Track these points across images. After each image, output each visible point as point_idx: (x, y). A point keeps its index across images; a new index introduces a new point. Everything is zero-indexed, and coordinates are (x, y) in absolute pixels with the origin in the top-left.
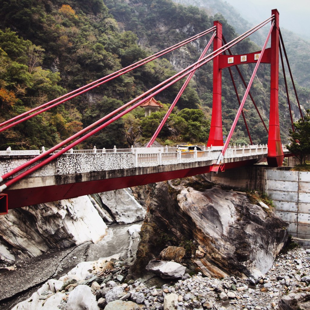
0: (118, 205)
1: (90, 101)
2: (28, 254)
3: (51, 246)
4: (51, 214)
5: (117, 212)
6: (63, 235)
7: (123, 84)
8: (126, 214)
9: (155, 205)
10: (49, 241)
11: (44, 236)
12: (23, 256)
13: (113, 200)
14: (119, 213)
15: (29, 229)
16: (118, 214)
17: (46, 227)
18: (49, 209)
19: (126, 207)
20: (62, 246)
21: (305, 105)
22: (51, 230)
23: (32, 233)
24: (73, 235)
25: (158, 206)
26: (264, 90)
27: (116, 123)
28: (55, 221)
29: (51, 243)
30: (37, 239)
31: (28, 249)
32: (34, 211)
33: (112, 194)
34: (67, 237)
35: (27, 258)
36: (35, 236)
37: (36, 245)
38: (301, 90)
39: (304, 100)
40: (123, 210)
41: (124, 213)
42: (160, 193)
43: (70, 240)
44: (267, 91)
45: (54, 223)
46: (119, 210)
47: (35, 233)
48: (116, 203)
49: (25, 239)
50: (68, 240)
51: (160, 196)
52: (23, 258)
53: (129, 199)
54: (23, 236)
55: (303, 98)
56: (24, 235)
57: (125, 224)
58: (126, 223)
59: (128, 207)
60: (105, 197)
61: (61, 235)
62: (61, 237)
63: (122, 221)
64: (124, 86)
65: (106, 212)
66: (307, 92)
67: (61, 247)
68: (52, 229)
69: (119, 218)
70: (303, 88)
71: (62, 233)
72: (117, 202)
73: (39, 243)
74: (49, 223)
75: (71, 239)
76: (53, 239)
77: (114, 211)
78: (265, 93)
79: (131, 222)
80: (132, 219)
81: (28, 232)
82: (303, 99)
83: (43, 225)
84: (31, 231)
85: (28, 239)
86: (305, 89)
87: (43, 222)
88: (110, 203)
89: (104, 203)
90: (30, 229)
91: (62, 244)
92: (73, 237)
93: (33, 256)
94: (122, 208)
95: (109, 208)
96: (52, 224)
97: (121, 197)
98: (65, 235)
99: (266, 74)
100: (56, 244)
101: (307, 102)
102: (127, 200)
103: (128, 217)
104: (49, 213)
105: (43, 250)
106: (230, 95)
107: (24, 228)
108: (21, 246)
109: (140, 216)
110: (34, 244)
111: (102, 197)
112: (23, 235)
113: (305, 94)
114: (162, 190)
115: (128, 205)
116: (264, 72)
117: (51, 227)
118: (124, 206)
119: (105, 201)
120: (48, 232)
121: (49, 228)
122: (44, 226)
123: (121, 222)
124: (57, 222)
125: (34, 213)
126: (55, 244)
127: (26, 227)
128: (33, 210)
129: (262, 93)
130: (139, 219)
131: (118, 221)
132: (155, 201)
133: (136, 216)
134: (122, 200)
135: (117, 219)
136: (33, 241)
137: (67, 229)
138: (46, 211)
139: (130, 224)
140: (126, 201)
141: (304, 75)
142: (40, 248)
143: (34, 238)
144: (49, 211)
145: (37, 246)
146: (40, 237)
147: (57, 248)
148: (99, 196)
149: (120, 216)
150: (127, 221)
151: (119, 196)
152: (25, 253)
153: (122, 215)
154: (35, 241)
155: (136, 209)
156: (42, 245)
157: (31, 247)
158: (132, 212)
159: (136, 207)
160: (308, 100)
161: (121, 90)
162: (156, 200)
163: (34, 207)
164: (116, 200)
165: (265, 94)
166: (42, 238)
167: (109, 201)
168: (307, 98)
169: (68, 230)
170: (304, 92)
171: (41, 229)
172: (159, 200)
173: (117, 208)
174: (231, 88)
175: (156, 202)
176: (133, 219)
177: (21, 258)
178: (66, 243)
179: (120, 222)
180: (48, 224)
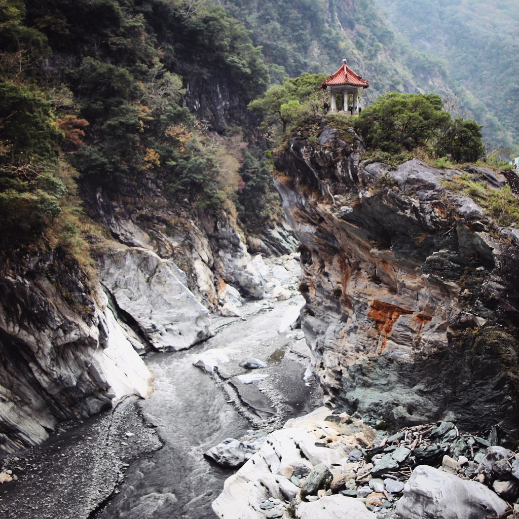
0: (156, 309)
1: (45, 68)
2: (22, 440)
3: (62, 415)
4: (76, 337)
5: (154, 326)
6: (89, 385)
7: (122, 30)
8: (174, 327)
9: (498, 289)
10: (57, 404)
11: (49, 392)
12: (12, 446)
13: (144, 299)
14: (158, 327)
15: (15, 381)
16: (158, 331)
17: (58, 370)
18: (73, 326)
19: (175, 313)
20: (85, 413)
21: (426, 88)
22: (70, 377)
23: (24, 389)
24: (110, 384)
25: (505, 292)
26: (359, 55)
27: (122, 121)
28: (79, 354)
29: (61, 409)
30: (34, 402)
31: (21, 427)
32: (34, 335)
33: (141, 286)
34: (95, 390)
35: (21, 449)
36: (30, 394)
37: (34, 417)
38: (419, 58)
39: (425, 78)
40: (167, 319)
41: (170, 327)
42: (505, 264)
43: (101, 396)
44: (364, 57)
45: (76, 358)
46: (158, 321)
47: (28, 387)
48: (151, 306)
49: (11, 404)
50: (98, 398)
51: (507, 272)
52: (13, 451)
53: (183, 294)
54: (7, 397)
55: (423, 73)
56: (8, 395)
57: (175, 351)
58: (177, 349)
59: (180, 311)
60: (124, 292)
61: (86, 387)
62: (84, 391)
63: (166, 345)
64: (124, 35)
65: (128, 327)
66: (430, 62)
67: (81, 415)
68: (72, 375)
69: (159, 339)
70: (421, 54)
71: (88, 383)
72: (153, 304)
73: (39, 412)
74: (65, 360)
75: (104, 395)
76: (67, 398)
77: (145, 323)
78: (362, 61)
79: (187, 346)
80: (187, 338)
81: (15, 386)
82: (422, 76)
83: (53, 367)
84: (20, 385)
85: (15, 403)
86: (427, 56)
87: (54, 360)
88: (138, 307)
89: (122, 306)
90: (18, 379)
91: (85, 407)
92: (108, 387)
93: (33, 444)
94: (166, 315)
95: (136, 318)
96: (71, 363)
97: (164, 292)
98: (93, 386)
99: (358, 20)
100: (72, 410)
101: (430, 83)
102: (177, 297)
103: (179, 336)
104: (73, 336)
105: (49, 427)
106: (293, 64)
107: (6, 378)
108: (6, 422)
109: (204, 330)
110: (29, 415)
111: (115, 295)
112: (5, 395)
113: (426, 66)
114: (510, 258)
115: (179, 308)
116: (352, 17)
117: (69, 369)
118: (171, 310)
119: (124, 304)
120: (62, 381)
121: (66, 373)
122: (54, 369)
123: (166, 348)
124: (82, 357)
125: (31, 339)
126: (70, 409)
127: (10, 375)
128: (29, 333)
129: (356, 60)
130: (201, 337)
131: (157, 346)
132: (497, 282)
133: (196, 331)
134: (166, 297)
135: (155, 340)
136: (26, 408)
137: (99, 371)
138: (65, 332)
139: (185, 349)
140: (175, 300)
141: (415, 28)
142: (43, 423)
143: (27, 401)
144: (72, 330)
145: (37, 419)
146: (40, 397)
147: (75, 418)
148: (109, 292)
149: (161, 334)
150: (178, 343)
151: (158, 288)
152: (15, 439)
153: (166, 330)
154: (31, 408)
155: (197, 315)
156: (44, 414)
157: (26, 422)
158: (188, 323)
159: (197, 311)
160: (432, 79)
161: (119, 44)
162: (498, 278)
163: (34, 324)
164: (152, 298)
165: (363, 63)
166: (44, 397)
167: (134, 302)
168: (430, 74)
169: (102, 373)
170: (424, 61)
171: (45, 378)
172: (507, 278)
173: (153, 316)
174: (294, 48)
175: (500, 283)
176: (192, 339)
177: (9, 451)
178: (93, 405)
179: (162, 348)
180: (62, 363)
